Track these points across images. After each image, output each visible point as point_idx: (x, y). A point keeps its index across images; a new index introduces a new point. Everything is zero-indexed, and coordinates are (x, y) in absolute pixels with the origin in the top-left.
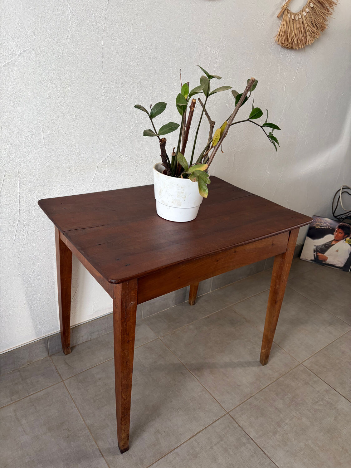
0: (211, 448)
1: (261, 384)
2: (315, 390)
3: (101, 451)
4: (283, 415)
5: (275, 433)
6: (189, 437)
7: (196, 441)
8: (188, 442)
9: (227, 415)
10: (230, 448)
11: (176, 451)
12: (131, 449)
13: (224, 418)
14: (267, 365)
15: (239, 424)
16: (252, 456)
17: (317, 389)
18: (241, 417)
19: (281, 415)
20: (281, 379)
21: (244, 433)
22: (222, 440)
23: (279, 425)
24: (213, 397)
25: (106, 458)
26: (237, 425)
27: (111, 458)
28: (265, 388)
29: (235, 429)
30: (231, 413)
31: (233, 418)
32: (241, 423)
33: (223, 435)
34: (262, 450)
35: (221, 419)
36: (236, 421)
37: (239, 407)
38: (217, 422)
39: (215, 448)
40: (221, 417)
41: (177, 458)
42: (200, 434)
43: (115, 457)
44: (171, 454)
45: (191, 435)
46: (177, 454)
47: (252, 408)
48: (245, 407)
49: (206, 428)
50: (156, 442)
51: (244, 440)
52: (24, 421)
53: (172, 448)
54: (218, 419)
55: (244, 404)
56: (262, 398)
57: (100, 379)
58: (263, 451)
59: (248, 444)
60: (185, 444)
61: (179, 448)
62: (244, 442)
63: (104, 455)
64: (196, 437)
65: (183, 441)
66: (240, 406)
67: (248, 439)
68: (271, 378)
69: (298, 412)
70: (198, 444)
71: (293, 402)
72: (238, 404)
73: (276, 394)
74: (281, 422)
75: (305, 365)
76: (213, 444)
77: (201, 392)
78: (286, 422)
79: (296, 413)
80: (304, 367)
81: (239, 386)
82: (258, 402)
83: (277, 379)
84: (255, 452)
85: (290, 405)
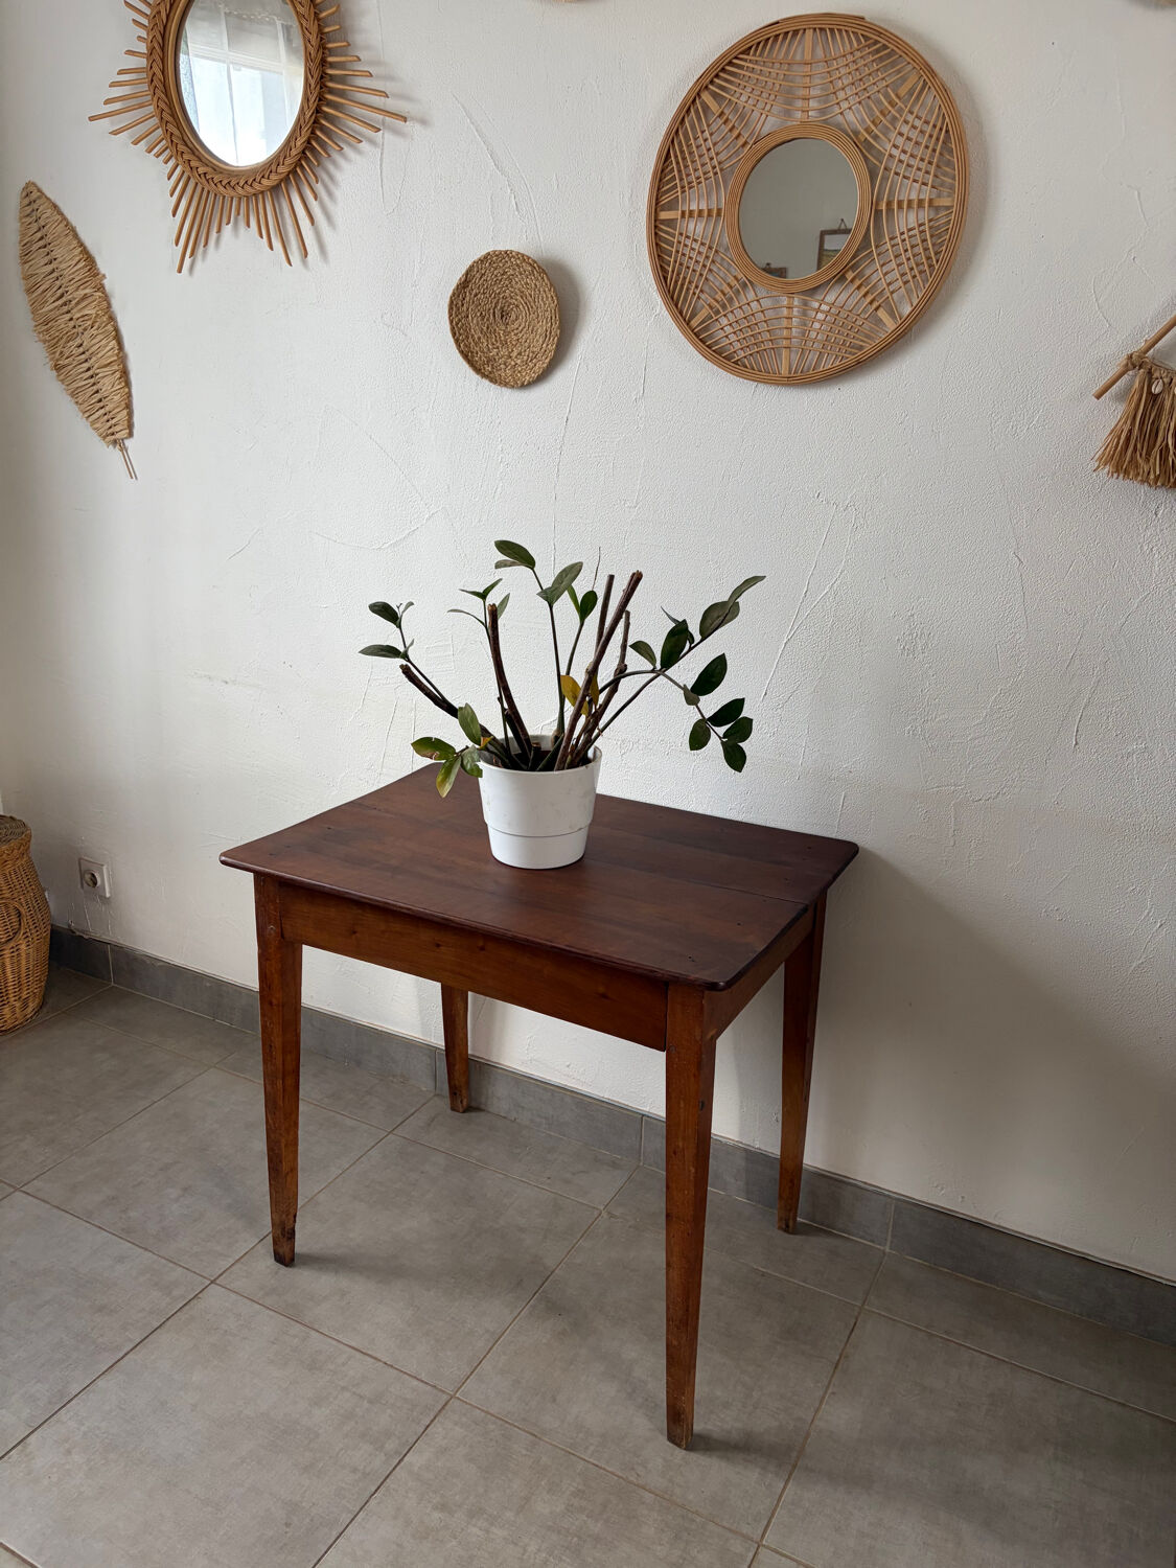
0: (344, 1388)
1: (592, 1448)
4: (513, 1519)
5: (442, 1507)
6: (353, 1344)
7: (350, 1357)
8: (341, 1346)
9: (445, 1398)
10: (357, 1423)
11: (313, 1333)
13: (435, 1391)
14: (679, 1453)
15: (432, 1425)
16: (355, 1470)
18: (456, 1424)
19: (509, 1515)
20: (647, 1495)
21: (412, 1441)
22: (371, 1402)
23: (472, 1514)
24: (485, 1357)
25: (259, 1246)
26: (426, 1420)
28: (584, 1460)
29: (413, 1420)
30: (453, 1404)
31: (443, 1408)
32: (434, 1429)
33: (387, 1402)
34: (379, 1488)
35: (428, 1388)
36: (438, 1418)
37: (483, 1414)
38: (415, 1383)
39: (347, 1395)
40: (435, 1387)
41: (296, 1341)
42: (371, 1361)
44: (303, 1328)
45: (360, 1347)
46: (306, 1338)
47: (497, 1442)
48: (492, 1427)
49: (392, 1366)
50: (321, 1298)
51: (390, 1445)
53: (316, 1327)
54: (426, 1383)
55: (500, 1422)
56: (544, 1459)
57: (422, 1173)
58: (376, 1491)
59: (382, 1454)
60: (334, 1342)
61: (321, 1336)
62: (387, 1445)
64: (358, 1355)
65: (340, 1337)
66: (489, 1416)
67: (396, 1452)
68: (633, 1469)
69: (544, 1555)
70: (344, 1364)
71: (575, 1539)
72: (492, 1412)
73: (579, 1491)
74: (485, 1516)
75: (760, 1556)
76: (354, 1390)
77: (487, 1331)
78: (494, 1529)
79: (539, 1550)
80: (751, 1555)
81: (554, 1400)
82: (524, 1452)
83: (638, 1486)
84: (368, 1474)
85: (559, 1532)
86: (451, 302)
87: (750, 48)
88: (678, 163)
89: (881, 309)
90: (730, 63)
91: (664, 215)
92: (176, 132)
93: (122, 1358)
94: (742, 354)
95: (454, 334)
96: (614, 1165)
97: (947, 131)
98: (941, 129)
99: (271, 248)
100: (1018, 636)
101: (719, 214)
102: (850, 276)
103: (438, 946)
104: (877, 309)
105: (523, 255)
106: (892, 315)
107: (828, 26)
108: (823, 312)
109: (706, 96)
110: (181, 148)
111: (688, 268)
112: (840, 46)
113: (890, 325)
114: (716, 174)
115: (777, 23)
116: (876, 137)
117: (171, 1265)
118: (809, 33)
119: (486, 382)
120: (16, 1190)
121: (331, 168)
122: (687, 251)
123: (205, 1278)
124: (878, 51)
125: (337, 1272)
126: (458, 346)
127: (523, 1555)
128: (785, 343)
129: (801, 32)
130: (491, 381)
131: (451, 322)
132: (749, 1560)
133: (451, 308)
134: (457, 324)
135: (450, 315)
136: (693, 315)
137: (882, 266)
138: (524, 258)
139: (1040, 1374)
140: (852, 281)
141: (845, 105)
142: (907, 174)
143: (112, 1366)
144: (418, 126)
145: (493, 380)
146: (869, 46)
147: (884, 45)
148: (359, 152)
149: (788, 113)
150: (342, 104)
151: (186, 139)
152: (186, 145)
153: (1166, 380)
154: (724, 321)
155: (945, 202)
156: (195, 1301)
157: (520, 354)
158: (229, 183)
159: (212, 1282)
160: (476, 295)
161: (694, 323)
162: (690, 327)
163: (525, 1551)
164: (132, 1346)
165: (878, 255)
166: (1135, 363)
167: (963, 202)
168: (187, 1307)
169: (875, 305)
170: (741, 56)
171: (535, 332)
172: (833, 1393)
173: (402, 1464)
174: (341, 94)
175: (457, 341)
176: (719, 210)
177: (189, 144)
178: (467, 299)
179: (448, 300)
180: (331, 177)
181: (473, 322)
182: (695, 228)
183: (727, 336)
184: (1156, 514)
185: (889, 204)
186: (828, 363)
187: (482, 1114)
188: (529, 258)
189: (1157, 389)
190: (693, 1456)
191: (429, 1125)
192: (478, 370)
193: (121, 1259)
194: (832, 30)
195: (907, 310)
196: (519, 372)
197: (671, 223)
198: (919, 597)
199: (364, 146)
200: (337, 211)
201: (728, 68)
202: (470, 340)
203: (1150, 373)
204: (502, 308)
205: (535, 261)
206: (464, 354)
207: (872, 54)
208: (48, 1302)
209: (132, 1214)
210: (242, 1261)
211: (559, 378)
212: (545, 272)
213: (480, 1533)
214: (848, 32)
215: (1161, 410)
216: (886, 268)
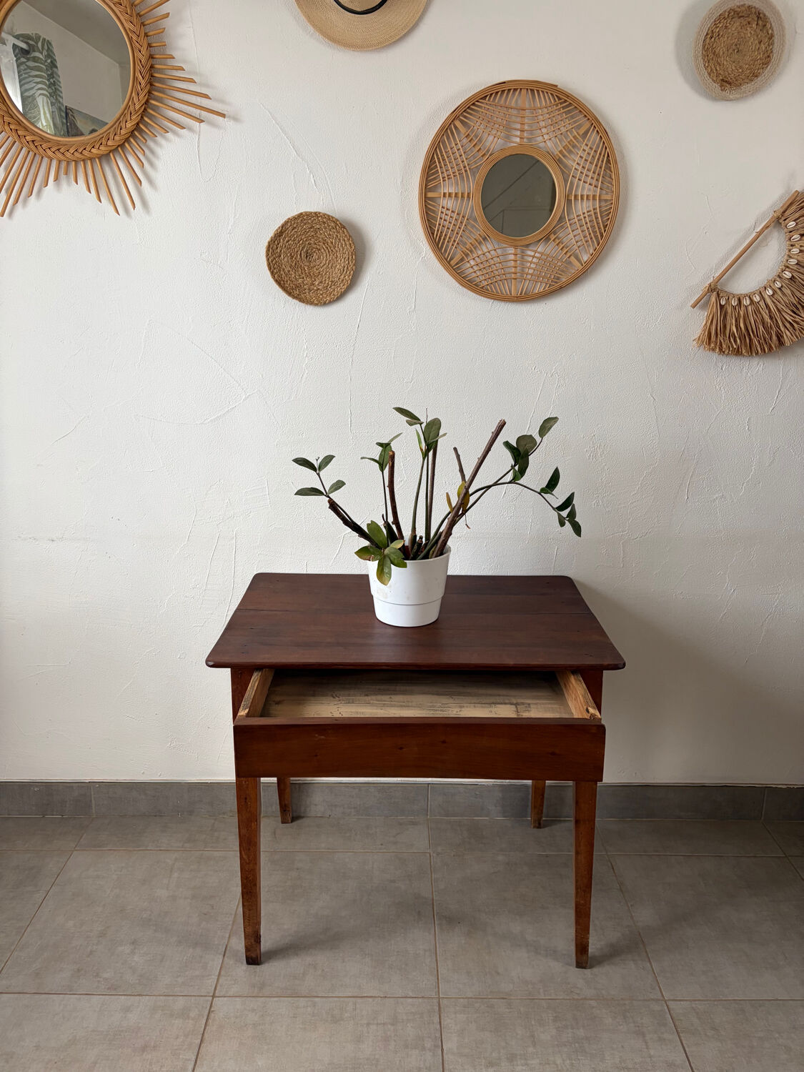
0: (368, 1024)
1: (541, 991)
2: (646, 1050)
3: (228, 948)
4: (534, 1051)
5: (490, 1064)
6: (350, 994)
7: (355, 1004)
8: (342, 999)
9: (435, 1001)
10: (395, 1041)
11: (316, 999)
12: (263, 965)
13: (426, 1000)
14: (588, 972)
15: (442, 1021)
17: (652, 1052)
18: (455, 1013)
19: (531, 1049)
20: (592, 1002)
21: (438, 1035)
22: (392, 1025)
23: (511, 1060)
24: (437, 966)
25: (226, 959)
26: (436, 1020)
27: (231, 963)
28: (543, 999)
29: (428, 1023)
30: (443, 1002)
31: (439, 1007)
32: (446, 1021)
33: (403, 1019)
35: (420, 1000)
36: (442, 1015)
37: (465, 1000)
38: (410, 1000)
39: (373, 1027)
40: (423, 997)
41: (309, 1009)
42: (370, 1000)
43: (236, 964)
44: (307, 999)
45: (355, 994)
46: (314, 1005)
47: (487, 1012)
48: (477, 1005)
49: (385, 997)
50: (301, 975)
51: (428, 1044)
52: (176, 875)
53: (315, 994)
54: (416, 997)
55: (479, 1000)
56: (522, 1009)
59: (428, 1052)
60: (336, 999)
61: (324, 999)
62: (426, 1045)
63: (227, 955)
64: (359, 1000)
65: (336, 994)
66: (470, 1000)
67: (436, 1046)
68: (572, 992)
69: (568, 1062)
70: (355, 1009)
71: (577, 1045)
72: (469, 996)
73: (555, 1017)
74: (519, 1057)
75: (671, 1007)
76: (375, 1022)
77: (425, 951)
78: (529, 1062)
79: (563, 1060)
80: (666, 1008)
81: (498, 974)
82: (507, 1010)
83: (582, 999)
84: (430, 1067)
85: (565, 1045)
86: (269, 246)
87: (487, 96)
88: (439, 162)
89: (572, 257)
90: (474, 104)
91: (430, 195)
94: (485, 283)
95: (270, 269)
96: (414, 823)
97: (608, 156)
98: (604, 156)
99: (100, 201)
100: (654, 442)
101: (468, 196)
102: (553, 237)
104: (570, 257)
105: (329, 216)
106: (579, 260)
107: (534, 88)
108: (536, 257)
109: (458, 123)
111: (448, 228)
112: (541, 101)
113: (578, 267)
114: (466, 171)
115: (504, 83)
116: (564, 156)
117: (171, 998)
118: (524, 92)
119: (296, 302)
121: (151, 143)
122: (448, 218)
123: (206, 996)
124: (566, 107)
125: (297, 955)
126: (274, 277)
127: (557, 1067)
128: (513, 276)
129: (519, 90)
130: (300, 301)
131: (268, 260)
132: (667, 1010)
133: (268, 250)
134: (272, 261)
135: (267, 255)
136: (451, 259)
137: (573, 231)
138: (329, 218)
140: (554, 240)
141: (546, 137)
142: (585, 181)
144: (233, 122)
145: (301, 300)
146: (561, 103)
147: (576, 107)
148: (178, 135)
149: (508, 137)
150: (168, 100)
151: (10, 111)
152: (12, 117)
153: (727, 298)
154: (472, 263)
155: (608, 197)
156: (212, 1015)
157: (321, 282)
158: (58, 150)
159: (213, 996)
160: (288, 241)
161: (453, 263)
162: (450, 265)
163: (557, 1065)
164: (193, 1063)
165: (570, 225)
166: (715, 290)
167: (618, 198)
168: (210, 1021)
169: (569, 255)
170: (481, 101)
171: (333, 266)
172: (631, 906)
173: (445, 1051)
174: (168, 93)
175: (272, 273)
176: (469, 194)
177: (14, 117)
178: (281, 244)
179: (266, 244)
180: (152, 152)
181: (285, 260)
182: (449, 203)
183: (475, 272)
184: (722, 369)
185: (576, 196)
186: (539, 288)
187: (304, 819)
188: (333, 218)
189: (723, 303)
190: (595, 970)
191: (275, 837)
192: (289, 294)
193: (127, 1010)
194: (538, 91)
195: (585, 258)
196: (322, 294)
197: (432, 199)
199: (184, 131)
200: (158, 177)
201: (472, 107)
202: (282, 272)
203: (718, 294)
204: (307, 251)
205: (337, 220)
206: (278, 282)
207: (563, 108)
208: (95, 1063)
209: (106, 975)
210: (223, 973)
211: (352, 298)
212: (344, 228)
213: (524, 1068)
214: (547, 93)
215: (726, 313)
216: (575, 233)
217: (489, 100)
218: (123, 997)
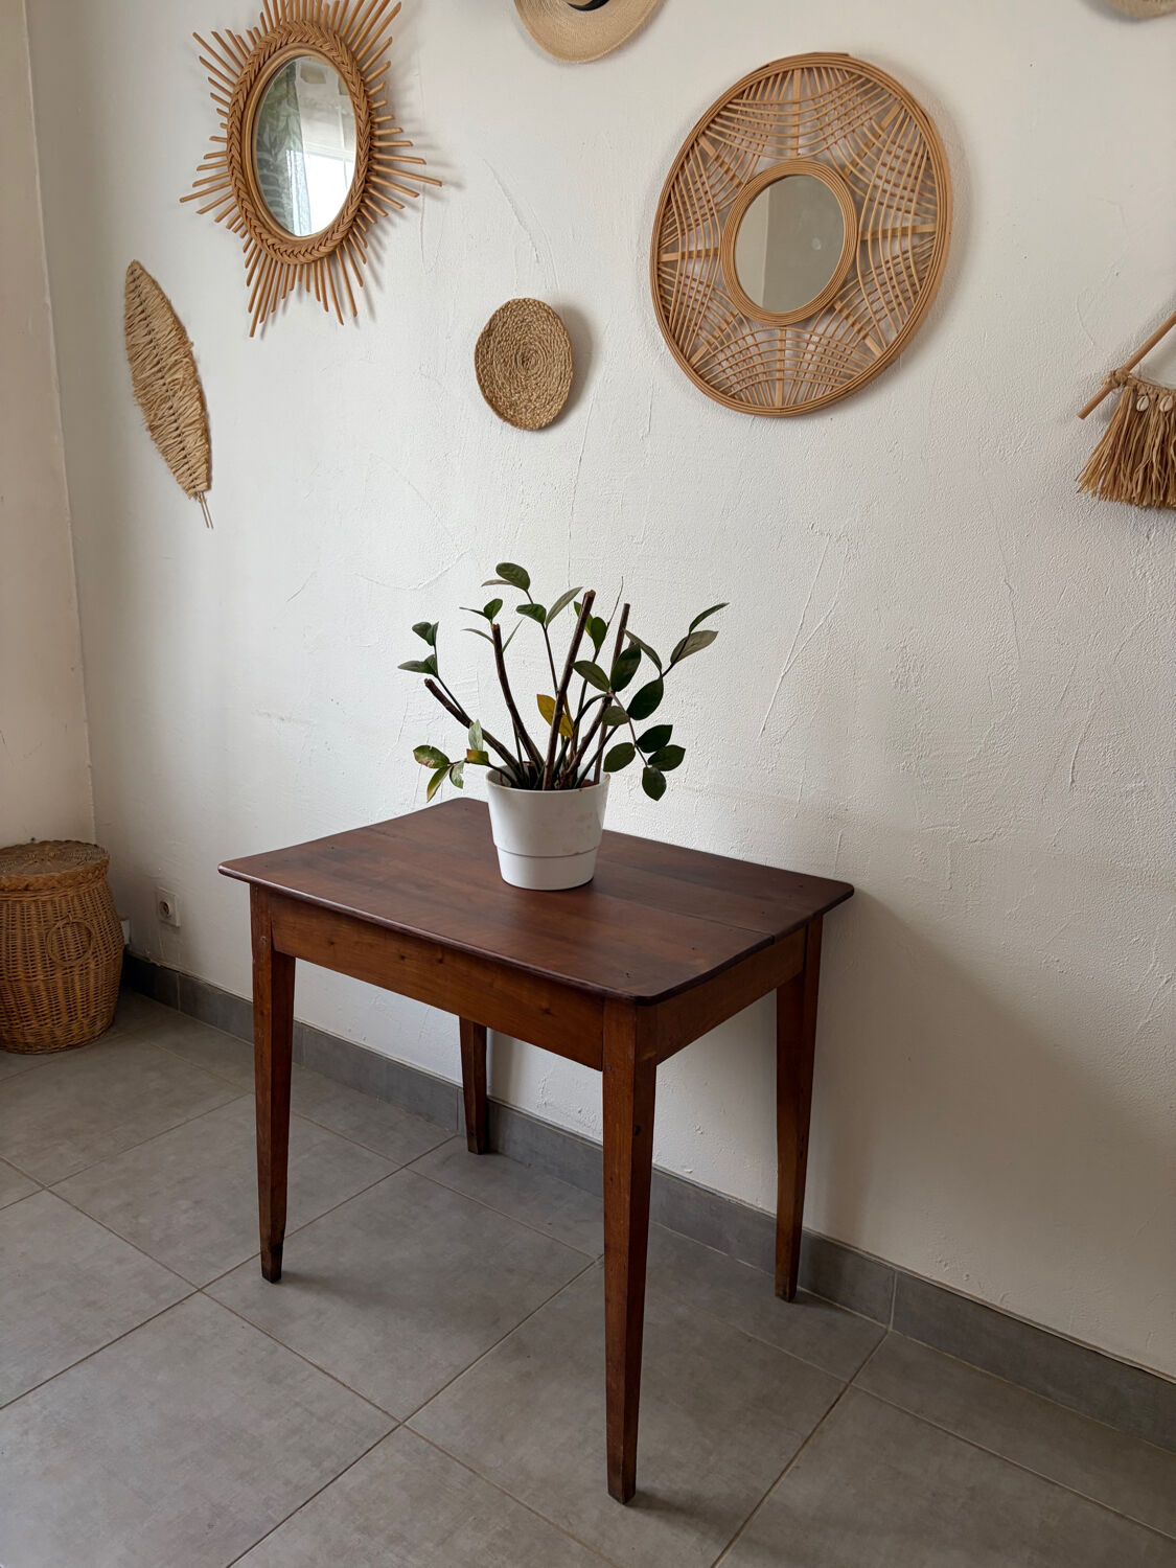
0: (297, 1404)
1: (529, 1491)
4: (432, 1550)
5: (364, 1530)
6: (318, 1363)
7: (311, 1375)
8: (304, 1363)
9: (393, 1424)
10: (301, 1437)
11: (281, 1348)
13: (385, 1417)
14: (617, 1507)
15: (375, 1449)
16: (287, 1483)
18: (398, 1451)
19: (429, 1545)
20: (575, 1546)
21: (350, 1461)
22: (320, 1420)
23: (394, 1541)
24: (443, 1389)
25: (249, 1262)
26: (369, 1444)
27: (252, 1267)
28: (518, 1502)
29: (357, 1442)
30: (400, 1431)
31: (389, 1434)
32: (379, 1452)
33: (336, 1421)
34: (307, 1502)
35: (379, 1413)
36: (380, 1444)
37: (427, 1444)
38: (368, 1406)
39: (299, 1410)
40: (386, 1413)
41: (263, 1353)
42: (331, 1381)
43: (254, 1271)
44: (273, 1342)
45: (323, 1366)
46: (273, 1352)
47: (434, 1473)
48: (432, 1458)
49: (349, 1388)
51: (327, 1464)
53: (285, 1342)
54: (378, 1408)
55: (442, 1455)
56: (477, 1496)
57: (425, 1207)
58: (302, 1506)
59: (319, 1471)
60: (299, 1359)
61: (288, 1352)
62: (325, 1463)
64: (320, 1374)
65: (305, 1354)
66: (433, 1448)
67: (333, 1470)
68: (566, 1517)
70: (304, 1381)
72: (436, 1443)
73: (506, 1531)
74: (405, 1543)
76: (307, 1406)
77: (452, 1364)
78: (410, 1558)
81: (502, 1439)
82: (459, 1486)
83: (568, 1534)
84: (301, 1488)
86: (477, 350)
87: (744, 91)
88: (678, 207)
89: (868, 338)
90: (724, 109)
91: (666, 258)
92: (250, 208)
93: (98, 1351)
94: (738, 388)
95: (480, 381)
97: (928, 159)
98: (922, 157)
99: (327, 310)
100: (1010, 668)
101: (715, 255)
102: (838, 307)
103: (403, 958)
104: (864, 338)
105: (539, 303)
106: (878, 342)
107: (816, 65)
108: (813, 343)
109: (703, 142)
110: (255, 222)
111: (688, 306)
112: (823, 84)
113: (877, 352)
114: (713, 215)
115: (767, 66)
116: (862, 170)
117: (165, 1270)
118: (798, 74)
119: (508, 426)
120: (44, 1188)
121: (379, 233)
122: (687, 290)
123: (194, 1286)
124: (863, 85)
125: (319, 1293)
126: (484, 392)
128: (778, 375)
129: (790, 73)
130: (513, 424)
131: (477, 369)
133: (477, 356)
134: (482, 371)
135: (477, 362)
136: (694, 351)
137: (868, 295)
138: (540, 305)
139: (1032, 1473)
140: (841, 311)
141: (831, 140)
142: (890, 204)
143: (87, 1358)
144: (452, 190)
145: (515, 424)
146: (854, 81)
147: (867, 79)
148: (402, 216)
149: (780, 152)
150: (389, 173)
151: (259, 214)
152: (259, 220)
153: (1153, 397)
154: (722, 356)
155: (928, 228)
156: (178, 1306)
157: (538, 397)
158: (292, 252)
159: (199, 1290)
160: (499, 342)
161: (694, 360)
162: (690, 365)
164: (110, 1341)
165: (865, 285)
166: (1118, 380)
167: (944, 228)
168: (170, 1311)
169: (862, 334)
170: (735, 101)
171: (550, 374)
173: (335, 1483)
174: (388, 164)
175: (482, 387)
176: (716, 250)
178: (492, 346)
179: (474, 348)
181: (497, 370)
182: (696, 268)
183: (724, 371)
184: (1148, 537)
185: (874, 233)
186: (819, 394)
187: (500, 1156)
188: (544, 305)
189: (1142, 405)
190: (632, 1512)
192: (500, 414)
193: (121, 1261)
194: (818, 69)
195: (893, 336)
196: (538, 415)
197: (672, 264)
198: (911, 629)
199: (407, 210)
200: (385, 272)
201: (723, 113)
202: (495, 386)
203: (1135, 391)
204: (523, 354)
205: (549, 308)
206: (490, 401)
207: (857, 87)
208: (44, 1293)
209: (142, 1220)
210: (233, 1273)
211: (574, 419)
212: (559, 318)
213: (395, 1559)
214: (832, 69)
215: (1147, 426)
216: (872, 297)
217: (747, 98)
218: (131, 1247)
